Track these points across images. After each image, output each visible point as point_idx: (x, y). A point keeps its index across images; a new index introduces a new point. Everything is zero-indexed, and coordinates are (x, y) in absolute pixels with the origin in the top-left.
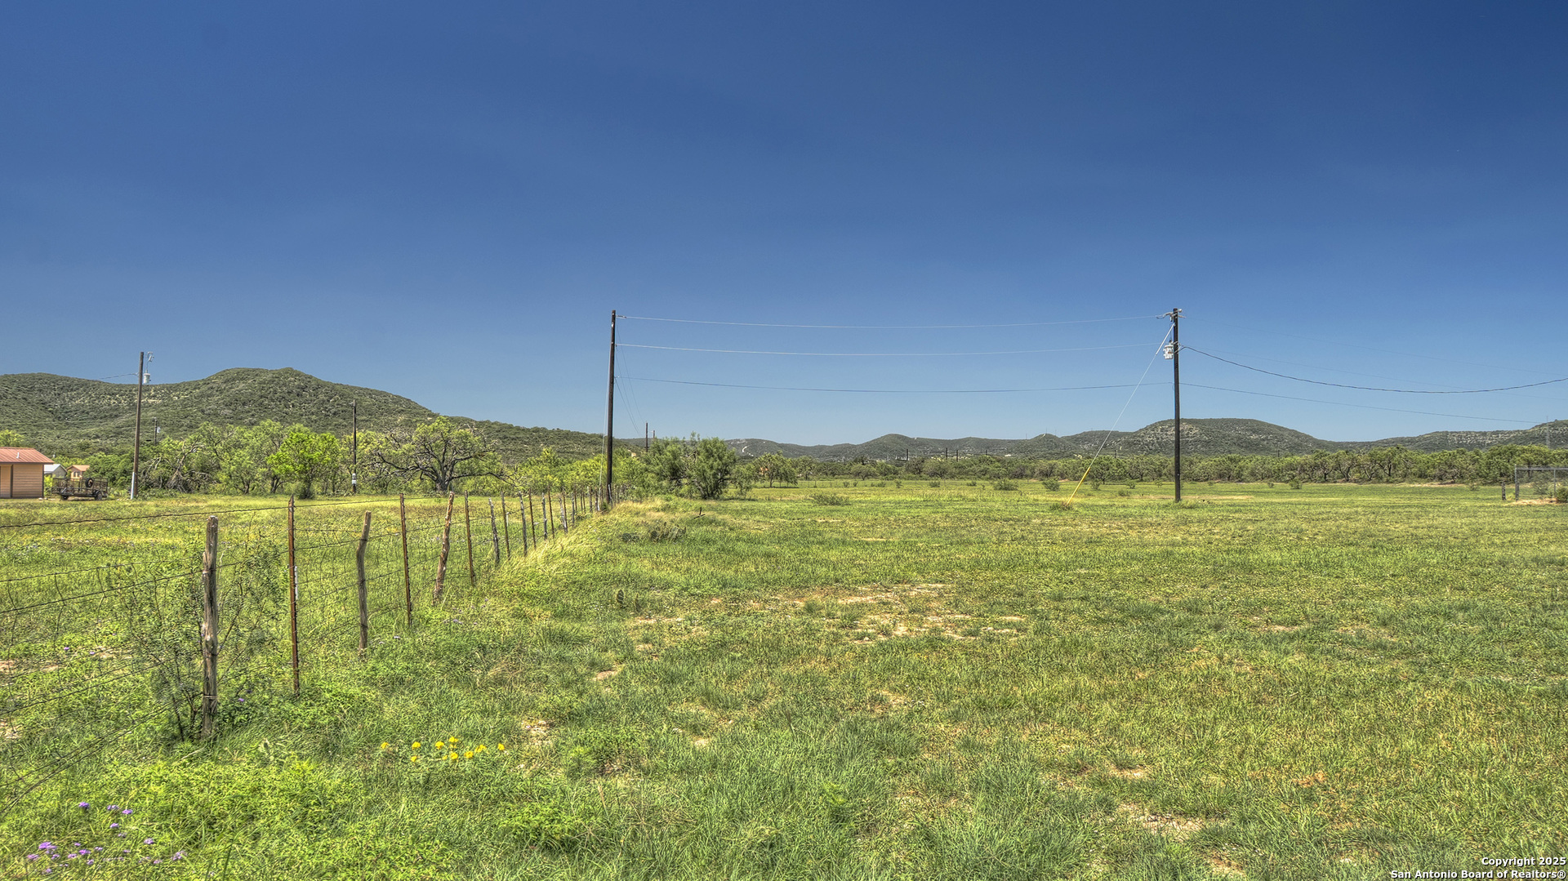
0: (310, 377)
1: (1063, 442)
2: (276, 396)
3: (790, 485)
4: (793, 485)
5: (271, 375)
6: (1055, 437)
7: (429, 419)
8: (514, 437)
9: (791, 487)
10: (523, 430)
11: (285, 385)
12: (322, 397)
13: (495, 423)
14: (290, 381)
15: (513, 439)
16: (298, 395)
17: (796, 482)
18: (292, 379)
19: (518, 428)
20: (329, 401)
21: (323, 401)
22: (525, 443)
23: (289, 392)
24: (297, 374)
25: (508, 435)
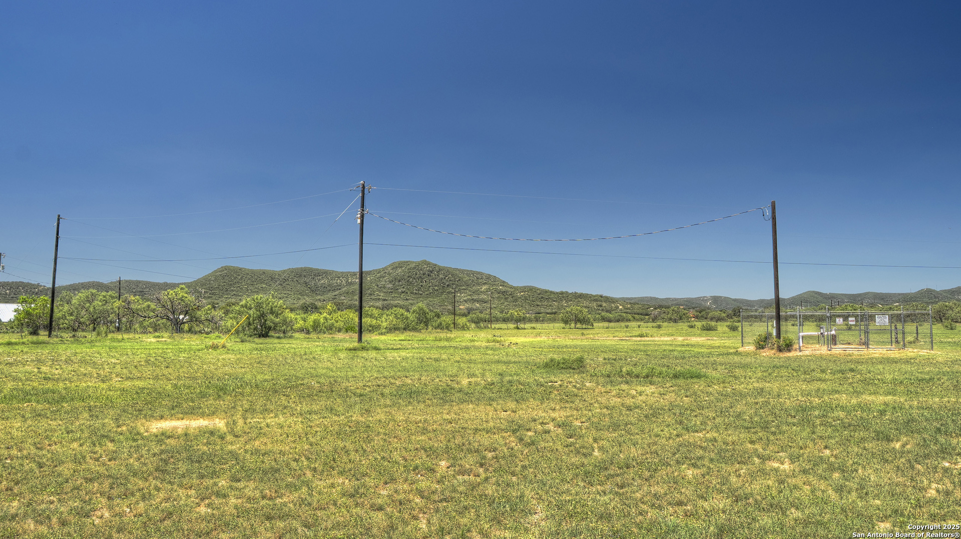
0: (436, 265)
5: (414, 264)
7: (500, 287)
8: (547, 297)
11: (421, 270)
12: (441, 276)
13: (538, 289)
14: (425, 268)
15: (547, 299)
16: (429, 275)
18: (426, 266)
19: (551, 292)
21: (442, 278)
22: (554, 301)
23: (423, 274)
24: (428, 264)
25: (544, 296)
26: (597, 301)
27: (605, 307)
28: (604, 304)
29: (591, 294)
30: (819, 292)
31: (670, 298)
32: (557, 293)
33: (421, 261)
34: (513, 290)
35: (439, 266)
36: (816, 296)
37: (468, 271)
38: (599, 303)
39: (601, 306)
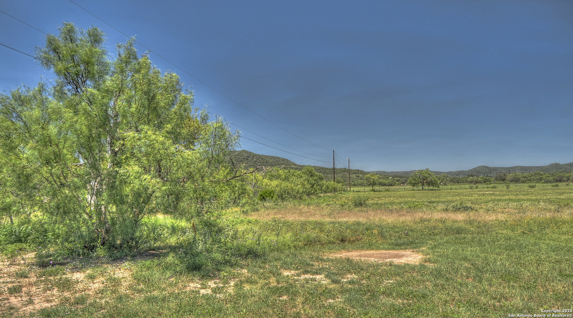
0: (251, 153)
1: (564, 167)
2: (239, 160)
3: (435, 188)
4: (437, 188)
5: (237, 153)
6: (559, 164)
7: (293, 166)
8: (324, 172)
9: (435, 190)
10: (328, 169)
11: (242, 156)
12: (255, 160)
13: (317, 167)
14: (244, 155)
15: (323, 173)
16: (247, 159)
17: (438, 187)
18: (245, 154)
19: (326, 168)
20: (257, 161)
21: (255, 161)
22: (328, 174)
23: (243, 159)
24: (247, 152)
25: (322, 171)
26: (356, 174)
27: (361, 177)
29: (351, 169)
30: (486, 167)
31: (393, 172)
32: (330, 169)
33: (242, 151)
34: (301, 167)
35: (253, 154)
36: (485, 169)
37: (271, 156)
38: (357, 175)
39: (359, 176)
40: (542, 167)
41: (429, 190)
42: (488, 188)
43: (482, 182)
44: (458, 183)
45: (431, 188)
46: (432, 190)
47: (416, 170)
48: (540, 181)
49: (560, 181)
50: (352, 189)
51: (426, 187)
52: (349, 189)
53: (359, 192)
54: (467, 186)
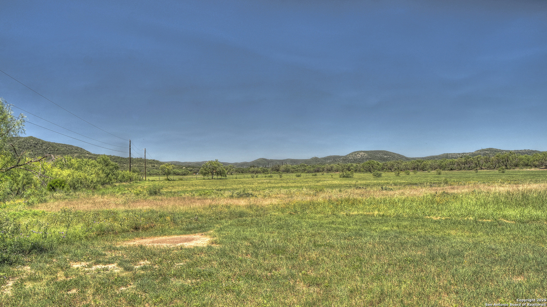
0: (40, 140)
1: (321, 160)
2: (25, 147)
3: (223, 177)
4: (224, 178)
5: (23, 139)
6: (318, 158)
7: (87, 155)
9: (223, 179)
10: (124, 159)
11: (29, 143)
12: (44, 147)
13: (113, 156)
14: (31, 141)
15: (119, 162)
16: (34, 147)
17: (226, 176)
18: (32, 140)
19: (122, 158)
20: (47, 149)
21: (45, 149)
22: (124, 163)
23: (30, 146)
24: (34, 139)
25: (117, 161)
26: (151, 163)
27: (157, 167)
28: (156, 165)
29: (147, 159)
30: (265, 159)
31: (187, 162)
32: (126, 158)
33: (28, 137)
34: (96, 157)
35: (42, 141)
36: (264, 161)
37: (63, 144)
38: (153, 165)
39: (154, 166)
40: (306, 160)
41: (218, 179)
42: (266, 177)
43: (261, 172)
44: (242, 173)
45: (219, 177)
46: (220, 179)
47: (207, 161)
48: (305, 171)
49: (318, 171)
50: (147, 178)
51: (215, 177)
52: (144, 178)
53: (155, 181)
54: (249, 175)
